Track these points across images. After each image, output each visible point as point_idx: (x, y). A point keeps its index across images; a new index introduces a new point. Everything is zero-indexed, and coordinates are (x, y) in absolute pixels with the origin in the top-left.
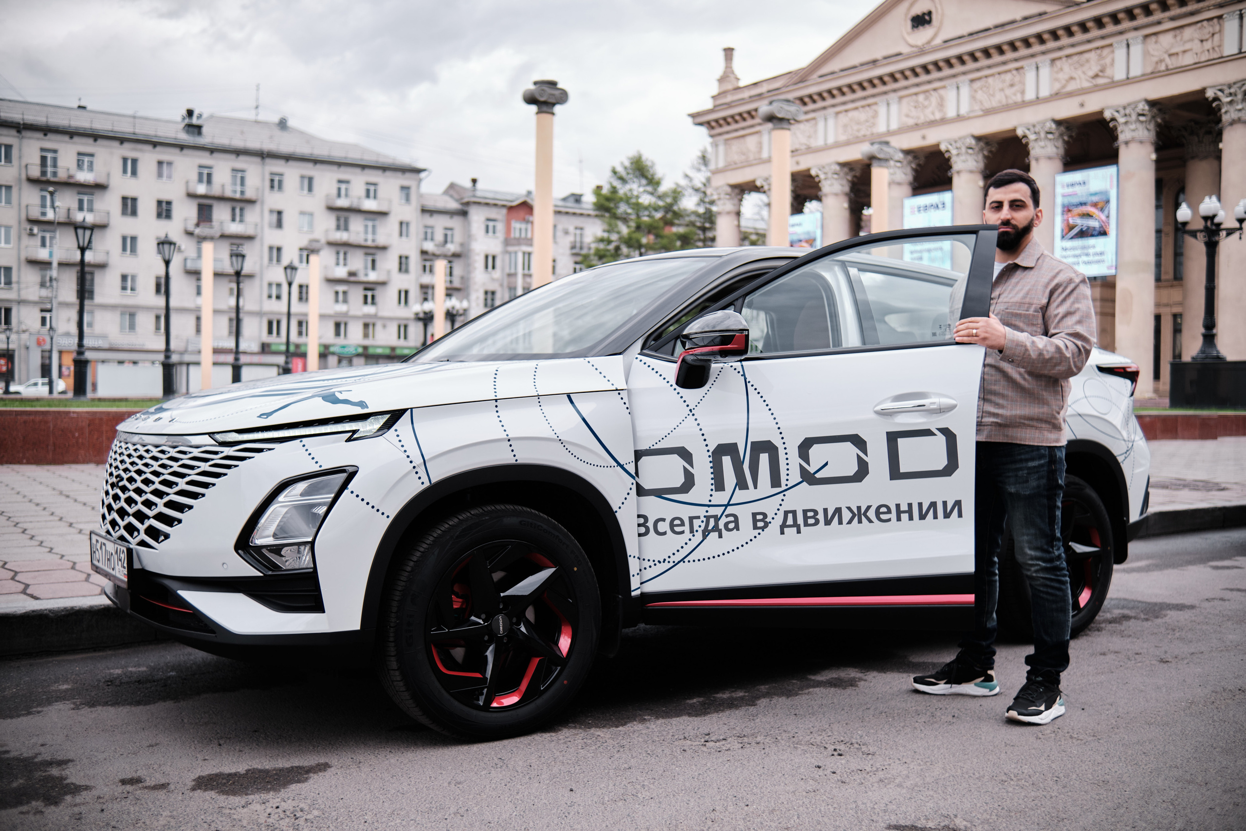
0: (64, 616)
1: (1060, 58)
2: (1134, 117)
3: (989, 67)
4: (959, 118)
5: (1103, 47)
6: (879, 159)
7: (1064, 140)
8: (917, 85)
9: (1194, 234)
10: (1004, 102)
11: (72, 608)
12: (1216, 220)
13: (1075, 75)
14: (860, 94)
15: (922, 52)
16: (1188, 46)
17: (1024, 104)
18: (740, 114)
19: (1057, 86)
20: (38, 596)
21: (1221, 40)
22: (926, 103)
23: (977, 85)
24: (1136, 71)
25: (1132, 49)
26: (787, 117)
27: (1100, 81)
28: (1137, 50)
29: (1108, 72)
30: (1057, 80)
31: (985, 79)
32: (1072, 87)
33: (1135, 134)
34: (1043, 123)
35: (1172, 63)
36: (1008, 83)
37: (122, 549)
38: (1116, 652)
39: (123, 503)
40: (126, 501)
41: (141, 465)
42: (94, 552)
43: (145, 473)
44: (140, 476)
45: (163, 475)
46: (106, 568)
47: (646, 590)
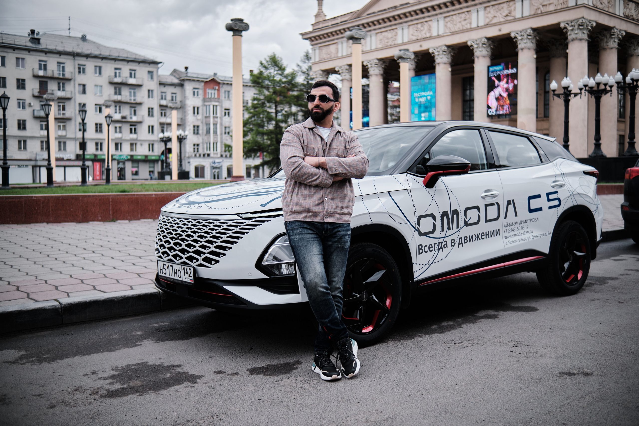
0: (121, 300)
1: (489, 6)
2: (525, 36)
3: (454, 10)
4: (439, 36)
5: (510, 1)
6: (404, 58)
7: (491, 48)
8: (417, 19)
9: (558, 96)
10: (461, 28)
11: (125, 296)
12: (569, 89)
13: (496, 15)
14: (388, 24)
16: (551, 1)
17: (471, 29)
18: (327, 34)
19: (487, 21)
20: (105, 291)
22: (422, 28)
23: (448, 19)
24: (526, 14)
25: (525, 2)
26: (360, 37)
27: (509, 18)
28: (527, 3)
29: (513, 14)
30: (487, 17)
31: (451, 17)
32: (495, 21)
33: (526, 45)
34: (481, 39)
35: (544, 9)
36: (463, 19)
37: (188, 268)
38: (598, 299)
39: (184, 247)
40: (186, 245)
41: (195, 229)
42: (161, 270)
43: (199, 233)
44: (196, 234)
45: (212, 233)
46: (173, 277)
47: (419, 278)
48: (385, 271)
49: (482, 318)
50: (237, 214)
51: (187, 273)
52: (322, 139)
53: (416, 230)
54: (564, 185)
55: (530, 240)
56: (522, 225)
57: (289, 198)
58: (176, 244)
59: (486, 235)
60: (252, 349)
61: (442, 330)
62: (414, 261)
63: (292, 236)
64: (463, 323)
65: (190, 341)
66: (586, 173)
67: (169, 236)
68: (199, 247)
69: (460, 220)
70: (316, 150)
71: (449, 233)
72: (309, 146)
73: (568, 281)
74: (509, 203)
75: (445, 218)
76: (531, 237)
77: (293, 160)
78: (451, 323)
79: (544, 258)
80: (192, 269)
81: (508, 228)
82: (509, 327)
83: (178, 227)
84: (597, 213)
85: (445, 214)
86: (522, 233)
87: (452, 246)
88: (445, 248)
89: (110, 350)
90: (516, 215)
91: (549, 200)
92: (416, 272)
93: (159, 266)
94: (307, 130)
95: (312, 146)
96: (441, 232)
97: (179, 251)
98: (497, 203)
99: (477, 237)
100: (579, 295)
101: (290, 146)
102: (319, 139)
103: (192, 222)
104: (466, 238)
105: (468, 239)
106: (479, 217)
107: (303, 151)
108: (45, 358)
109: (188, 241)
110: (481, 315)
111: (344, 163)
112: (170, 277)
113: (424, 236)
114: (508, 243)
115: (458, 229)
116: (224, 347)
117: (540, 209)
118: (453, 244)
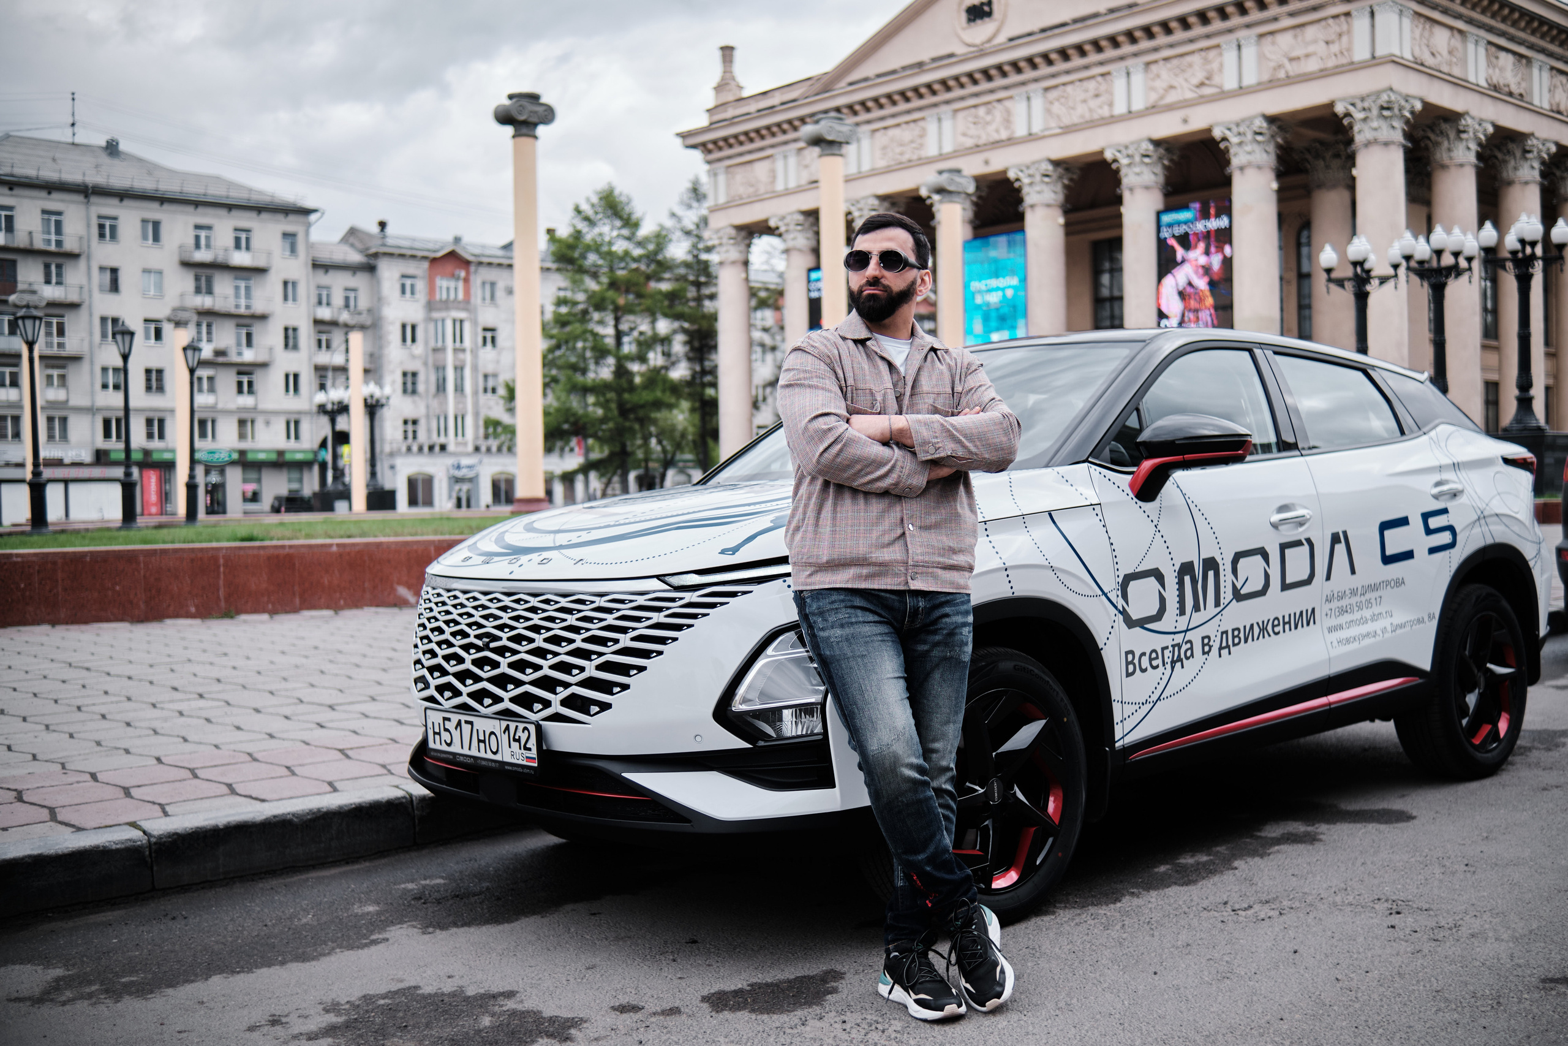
1: (1155, 62)
2: (1249, 136)
3: (1068, 72)
4: (1031, 137)
5: (1208, 49)
6: (949, 192)
7: (1164, 165)
8: (976, 95)
9: (1340, 283)
10: (1088, 117)
12: (1367, 266)
13: (1175, 84)
14: (903, 106)
15: (982, 53)
16: (1311, 49)
17: (1113, 120)
18: (747, 134)
19: (1153, 98)
20: (262, 797)
21: (1350, 42)
22: (989, 118)
23: (1053, 94)
24: (1250, 79)
25: (1244, 50)
26: (838, 139)
27: (1207, 91)
28: (1250, 52)
29: (1216, 80)
30: (1153, 89)
31: (1062, 88)
32: (1172, 97)
33: (1251, 158)
34: (1138, 142)
35: (1293, 69)
36: (1092, 92)
37: (521, 726)
38: (1557, 787)
39: (504, 669)
40: (511, 665)
41: (536, 619)
42: (435, 733)
43: (548, 629)
44: (539, 633)
45: (588, 630)
46: (474, 752)
47: (1130, 739)
48: (1043, 722)
49: (1278, 841)
50: (659, 577)
51: (518, 741)
52: (891, 366)
53: (1120, 612)
54: (1462, 492)
55: (1387, 635)
56: (1368, 596)
57: (811, 528)
58: (479, 663)
59: (1284, 623)
60: (694, 942)
61: (1187, 877)
62: (1115, 694)
63: (823, 629)
64: (1234, 857)
65: (516, 925)
66: (1507, 461)
67: (458, 641)
68: (551, 667)
69: (1222, 584)
70: (879, 398)
71: (1198, 618)
72: (861, 385)
73: (1477, 741)
74: (1335, 539)
75: (1187, 579)
76: (1389, 629)
77: (822, 424)
78: (1204, 858)
79: (1420, 681)
80: (532, 728)
81: (1335, 604)
82: (1359, 863)
83: (486, 617)
84: (1539, 564)
85: (1186, 569)
86: (1368, 617)
87: (1204, 653)
88: (1187, 658)
89: (303, 958)
90: (1353, 572)
91: (1429, 531)
92: (1120, 724)
93: (430, 725)
94: (851, 344)
95: (867, 386)
96: (1178, 618)
97: (490, 680)
98: (1309, 541)
99: (1263, 629)
100: (1504, 777)
101: (810, 386)
102: (883, 367)
103: (526, 602)
104: (1236, 633)
105: (1242, 635)
106: (1267, 576)
107: (845, 399)
108: (125, 986)
109: (518, 652)
110: (1273, 835)
111: (957, 430)
112: (466, 751)
113: (1138, 629)
114: (1335, 644)
115: (1219, 609)
116: (617, 939)
117: (1408, 555)
118: (1207, 649)
